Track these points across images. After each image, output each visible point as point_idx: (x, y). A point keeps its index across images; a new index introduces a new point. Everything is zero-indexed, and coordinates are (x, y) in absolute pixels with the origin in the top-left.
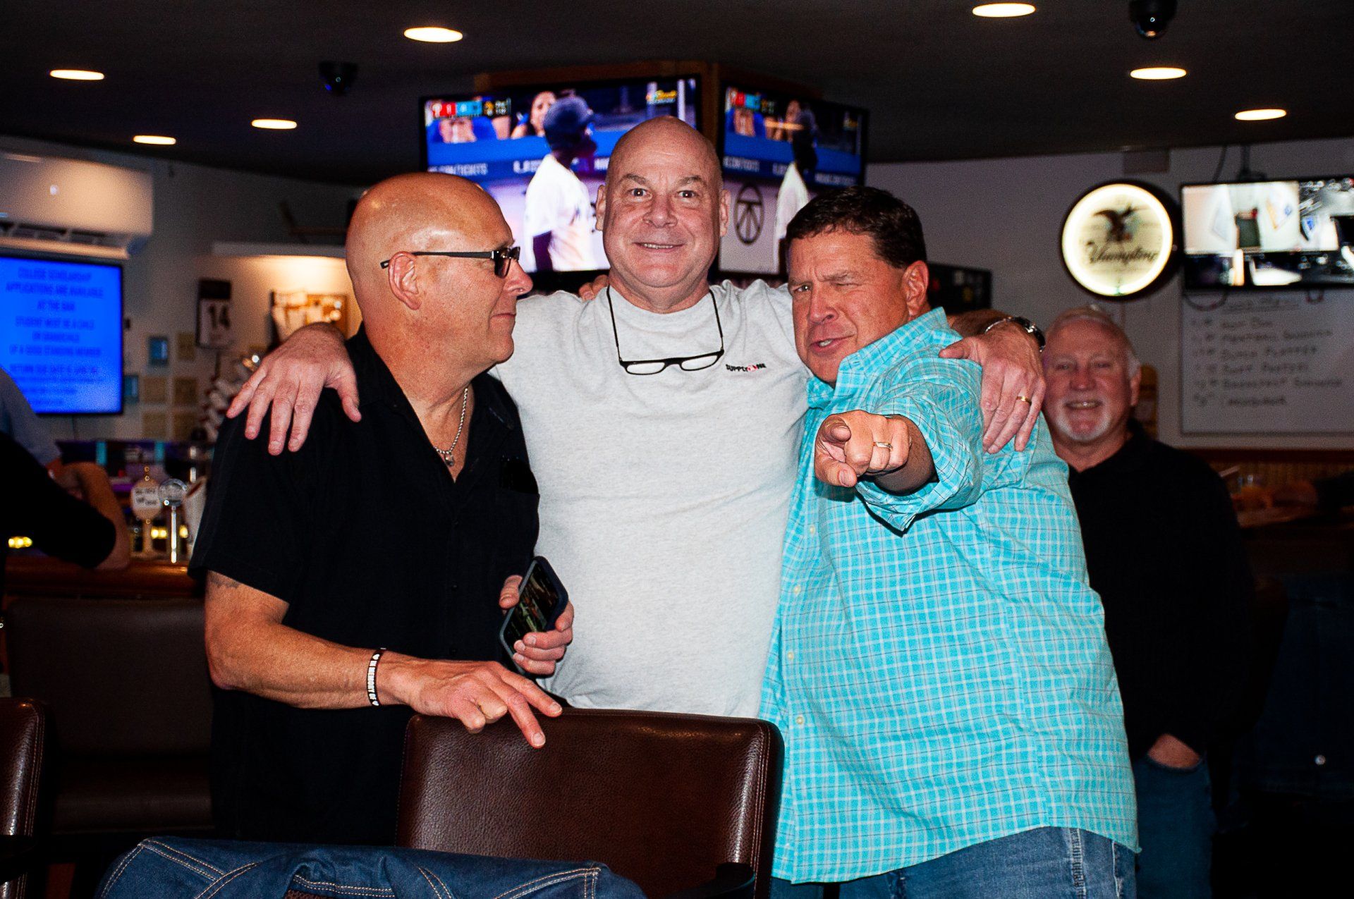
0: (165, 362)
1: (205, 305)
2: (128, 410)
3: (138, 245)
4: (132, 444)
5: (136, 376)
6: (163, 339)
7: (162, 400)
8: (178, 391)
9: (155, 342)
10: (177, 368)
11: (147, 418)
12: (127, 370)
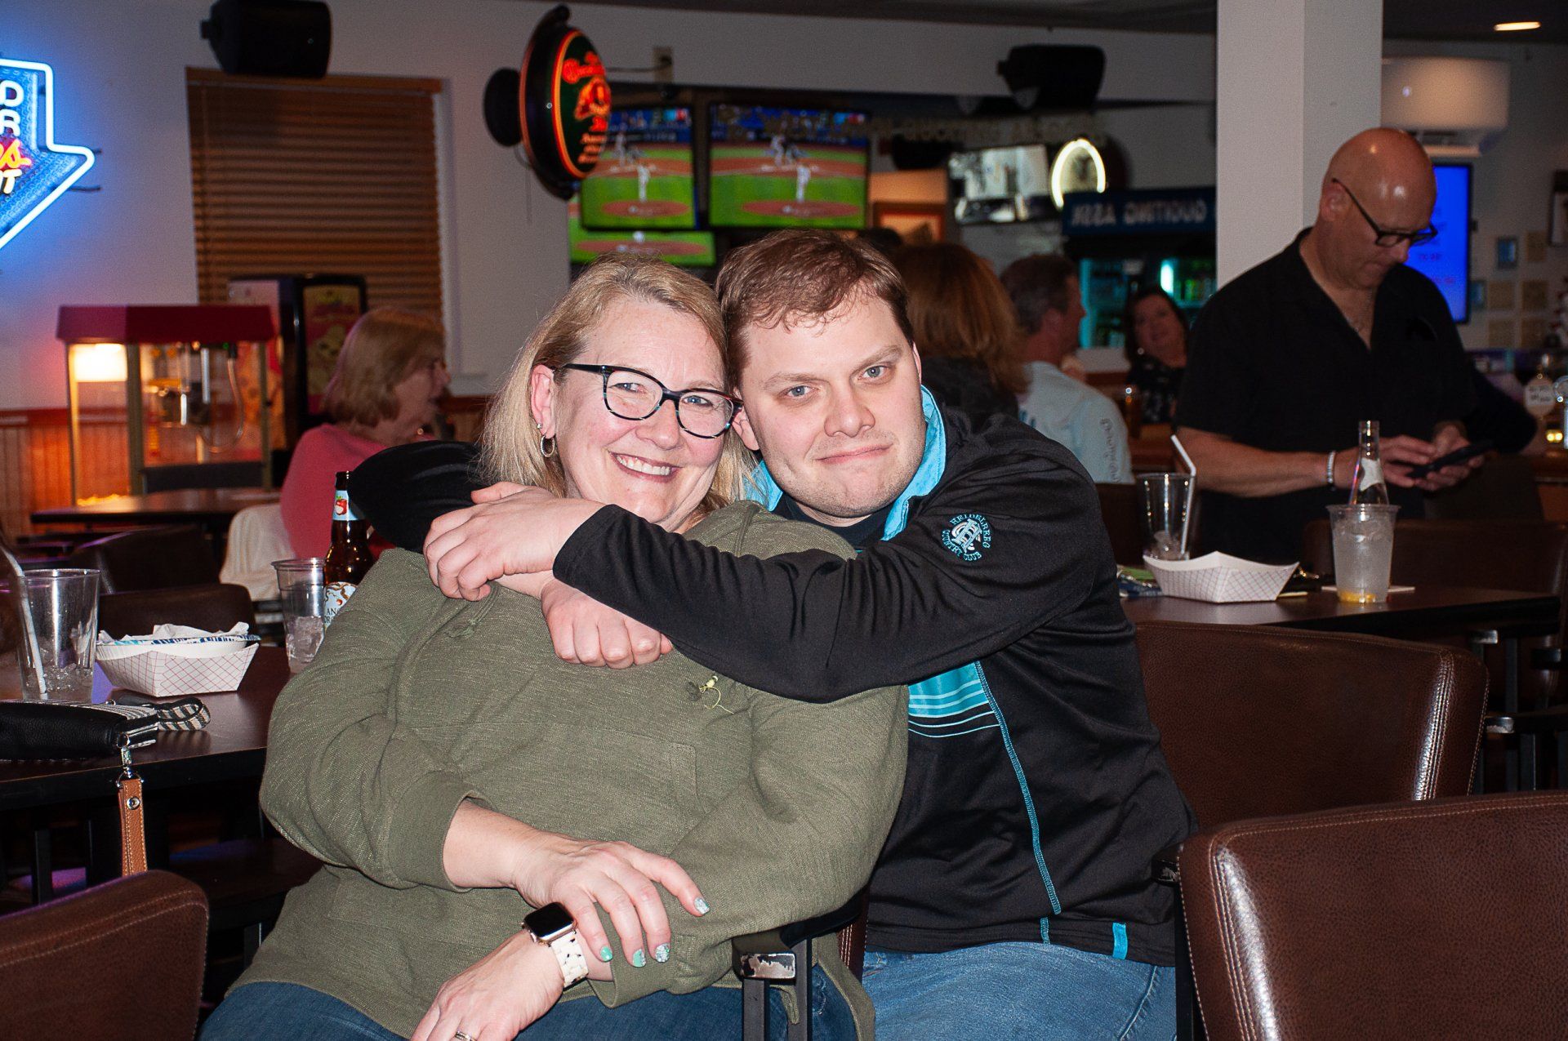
0: (1513, 265)
1: (1559, 199)
2: (1474, 317)
3: (1490, 140)
4: (1481, 354)
5: (1482, 282)
6: (1514, 239)
7: (1509, 305)
8: (1526, 296)
9: (1503, 244)
10: (1527, 271)
11: (1493, 326)
12: (1474, 275)
